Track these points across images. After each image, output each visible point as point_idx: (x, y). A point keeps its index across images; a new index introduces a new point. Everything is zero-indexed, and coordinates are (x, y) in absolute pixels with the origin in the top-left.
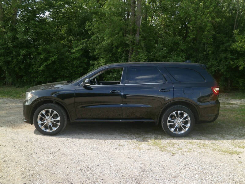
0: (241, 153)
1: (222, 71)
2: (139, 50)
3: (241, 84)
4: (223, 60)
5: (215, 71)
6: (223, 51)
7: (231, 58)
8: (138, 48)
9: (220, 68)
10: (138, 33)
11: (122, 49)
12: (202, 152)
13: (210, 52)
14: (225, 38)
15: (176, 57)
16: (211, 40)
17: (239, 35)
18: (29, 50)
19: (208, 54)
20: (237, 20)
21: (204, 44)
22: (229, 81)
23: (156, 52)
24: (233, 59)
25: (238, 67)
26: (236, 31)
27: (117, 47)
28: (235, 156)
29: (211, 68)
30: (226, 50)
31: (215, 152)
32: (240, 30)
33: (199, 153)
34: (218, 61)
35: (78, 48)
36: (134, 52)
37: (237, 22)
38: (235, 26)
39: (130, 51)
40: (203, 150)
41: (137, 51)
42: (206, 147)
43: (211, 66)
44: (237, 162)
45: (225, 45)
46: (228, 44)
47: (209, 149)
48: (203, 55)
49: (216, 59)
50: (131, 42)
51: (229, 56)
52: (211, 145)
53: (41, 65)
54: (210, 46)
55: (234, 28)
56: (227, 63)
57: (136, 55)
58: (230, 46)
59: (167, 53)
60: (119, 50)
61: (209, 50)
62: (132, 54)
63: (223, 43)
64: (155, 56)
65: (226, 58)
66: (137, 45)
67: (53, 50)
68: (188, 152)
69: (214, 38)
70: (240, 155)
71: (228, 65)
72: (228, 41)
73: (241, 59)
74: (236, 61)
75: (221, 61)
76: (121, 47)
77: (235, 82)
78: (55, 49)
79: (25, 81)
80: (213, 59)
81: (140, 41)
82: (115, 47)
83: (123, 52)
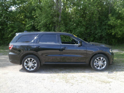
0: (111, 82)
1: (104, 35)
2: (60, 25)
3: (114, 42)
4: (104, 30)
5: (100, 35)
6: (104, 25)
7: (108, 28)
8: (60, 24)
9: (103, 34)
10: (60, 16)
11: (52, 25)
12: (89, 82)
13: (97, 26)
14: (105, 18)
15: (80, 28)
16: (98, 19)
17: (112, 17)
18: (3, 27)
19: (96, 27)
20: (110, 9)
21: (94, 21)
22: (108, 41)
23: (70, 26)
24: (109, 29)
25: (111, 33)
26: (110, 15)
27: (49, 24)
28: (108, 84)
29: (98, 34)
30: (105, 24)
31: (96, 82)
32: (112, 14)
33: (87, 83)
34: (102, 30)
35: (29, 25)
36: (58, 26)
37: (110, 10)
38: (109, 12)
39: (56, 26)
40: (90, 81)
41: (60, 26)
42: (92, 79)
43: (98, 33)
44: (108, 89)
45: (105, 22)
46: (106, 21)
47: (94, 80)
48: (94, 27)
49: (101, 29)
50: (57, 21)
51: (107, 27)
52: (95, 77)
53: (9, 34)
54: (97, 22)
55: (109, 13)
56: (106, 31)
57: (59, 28)
58: (107, 22)
59: (76, 26)
60: (50, 26)
61: (97, 25)
62: (57, 27)
63: (104, 21)
64: (69, 28)
65: (105, 29)
66: (59, 23)
67: (16, 26)
68: (81, 82)
69: (99, 18)
70: (111, 84)
71: (106, 32)
72: (106, 20)
73: (113, 29)
74: (110, 30)
75: (103, 30)
76: (52, 24)
77: (111, 41)
78: (17, 26)
79: (1, 43)
80: (99, 29)
81: (61, 21)
82: (48, 24)
83: (53, 26)
